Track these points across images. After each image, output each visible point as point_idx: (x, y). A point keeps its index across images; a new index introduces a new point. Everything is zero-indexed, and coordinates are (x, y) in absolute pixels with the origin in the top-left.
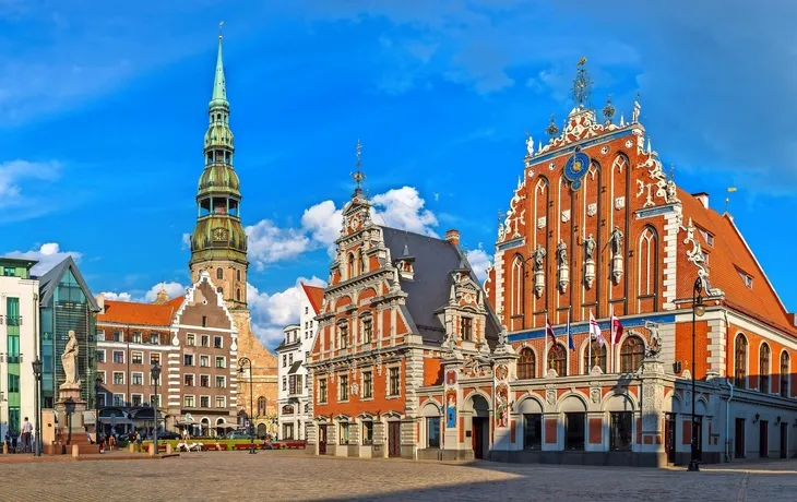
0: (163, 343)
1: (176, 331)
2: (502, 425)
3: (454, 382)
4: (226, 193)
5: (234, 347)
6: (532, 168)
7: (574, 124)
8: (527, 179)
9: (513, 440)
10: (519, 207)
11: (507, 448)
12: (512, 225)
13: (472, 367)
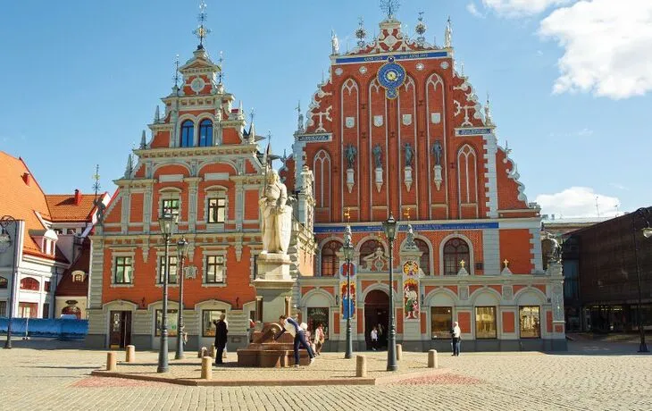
2: (412, 317)
6: (339, 66)
7: (386, 34)
8: (334, 76)
9: (423, 331)
10: (324, 103)
11: (419, 338)
12: (316, 119)
13: (374, 261)
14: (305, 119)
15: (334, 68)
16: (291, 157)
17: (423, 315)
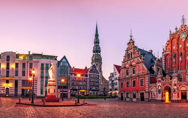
0: (86, 77)
1: (88, 74)
2: (175, 93)
3: (160, 83)
4: (98, 50)
5: (100, 77)
6: (172, 36)
7: (182, 28)
8: (170, 39)
9: (178, 97)
10: (168, 45)
11: (177, 99)
12: (166, 48)
13: (165, 79)
14: (164, 49)
15: (170, 37)
16: (162, 58)
17: (178, 93)
